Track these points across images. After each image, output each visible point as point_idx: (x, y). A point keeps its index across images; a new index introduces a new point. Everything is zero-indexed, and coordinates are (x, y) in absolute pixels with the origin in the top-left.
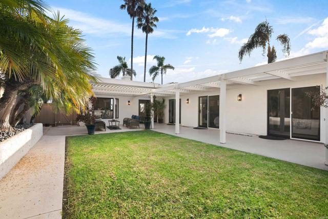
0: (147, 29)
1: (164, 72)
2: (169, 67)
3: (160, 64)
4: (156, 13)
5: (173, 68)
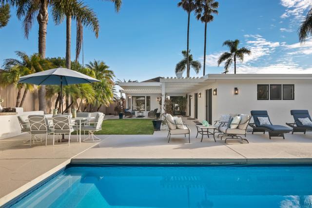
0: (206, 18)
2: (243, 51)
3: (233, 49)
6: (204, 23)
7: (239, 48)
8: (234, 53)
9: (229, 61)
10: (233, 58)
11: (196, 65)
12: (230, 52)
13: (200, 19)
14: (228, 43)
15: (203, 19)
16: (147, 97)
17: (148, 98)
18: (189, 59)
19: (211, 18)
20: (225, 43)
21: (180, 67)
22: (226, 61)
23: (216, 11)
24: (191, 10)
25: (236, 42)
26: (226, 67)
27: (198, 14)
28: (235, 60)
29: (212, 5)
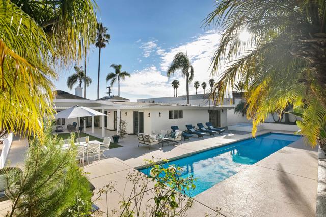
0: (100, 45)
1: (121, 78)
2: (125, 74)
3: (118, 71)
4: (108, 31)
5: (129, 75)
6: (98, 48)
7: (122, 71)
8: (118, 74)
9: (114, 80)
10: (117, 78)
12: (114, 73)
13: (94, 44)
14: (115, 67)
15: (97, 45)
19: (104, 45)
20: (112, 66)
21: (72, 80)
22: (112, 79)
23: (108, 42)
25: (119, 66)
26: (112, 83)
28: (119, 80)
29: (105, 35)
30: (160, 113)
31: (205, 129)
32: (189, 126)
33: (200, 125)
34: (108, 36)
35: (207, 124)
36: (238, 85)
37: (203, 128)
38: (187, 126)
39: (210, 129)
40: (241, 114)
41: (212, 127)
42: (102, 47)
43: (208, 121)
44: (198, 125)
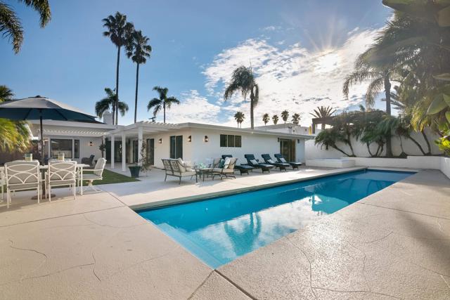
0: (139, 59)
1: (167, 106)
2: (172, 100)
3: (163, 96)
4: (148, 41)
5: (177, 102)
6: (136, 63)
7: (168, 96)
8: (163, 100)
9: (158, 107)
10: (162, 105)
11: (123, 107)
12: (159, 99)
13: (131, 57)
14: (159, 90)
15: (134, 59)
16: (75, 140)
17: (77, 141)
18: (114, 99)
19: (144, 60)
20: (156, 88)
21: (101, 106)
22: (155, 107)
23: (149, 55)
24: (121, 45)
25: (165, 90)
26: (155, 113)
27: (128, 52)
28: (164, 107)
29: (144, 47)
30: (206, 137)
31: (272, 162)
32: (249, 157)
33: (266, 157)
34: (149, 48)
35: (276, 156)
36: (319, 112)
37: (270, 161)
38: (246, 156)
39: (280, 161)
40: (324, 147)
41: (283, 159)
42: (141, 62)
43: (278, 152)
44: (263, 156)
